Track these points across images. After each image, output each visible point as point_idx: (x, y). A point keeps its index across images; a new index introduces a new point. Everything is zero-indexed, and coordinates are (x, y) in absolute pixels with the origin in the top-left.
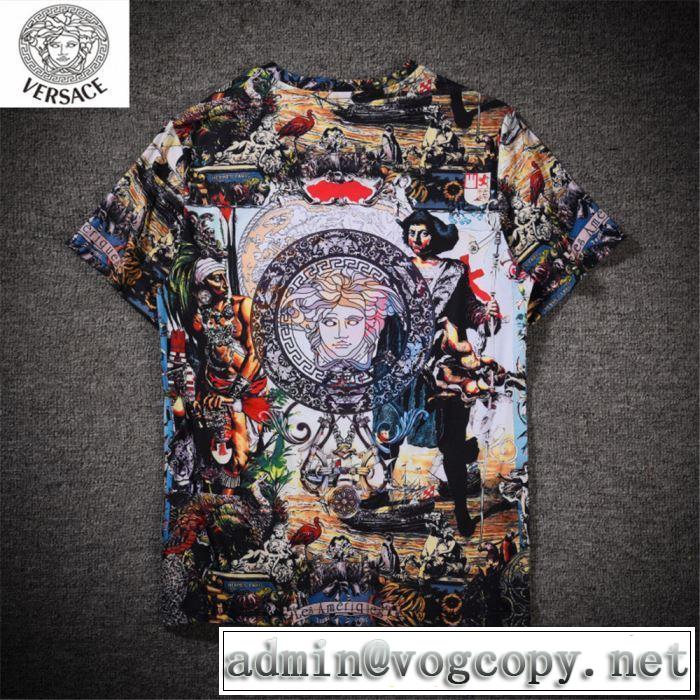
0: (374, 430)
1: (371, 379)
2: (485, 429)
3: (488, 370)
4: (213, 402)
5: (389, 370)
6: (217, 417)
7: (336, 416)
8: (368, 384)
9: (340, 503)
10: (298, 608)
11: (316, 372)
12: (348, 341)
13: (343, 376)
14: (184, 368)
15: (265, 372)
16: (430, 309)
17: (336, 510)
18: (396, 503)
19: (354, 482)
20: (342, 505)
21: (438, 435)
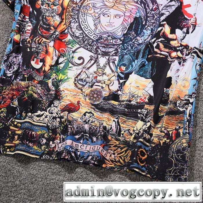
0: (118, 65)
1: (121, 42)
2: (177, 74)
3: (184, 48)
4: (39, 40)
5: (131, 40)
6: (39, 47)
7: (99, 56)
8: (119, 45)
9: (93, 96)
10: (60, 143)
11: (94, 35)
12: (113, 25)
13: (107, 39)
14: (27, 23)
15: (68, 31)
16: (158, 17)
17: (90, 99)
18: (123, 101)
19: (102, 88)
20: (94, 97)
21: (152, 73)
